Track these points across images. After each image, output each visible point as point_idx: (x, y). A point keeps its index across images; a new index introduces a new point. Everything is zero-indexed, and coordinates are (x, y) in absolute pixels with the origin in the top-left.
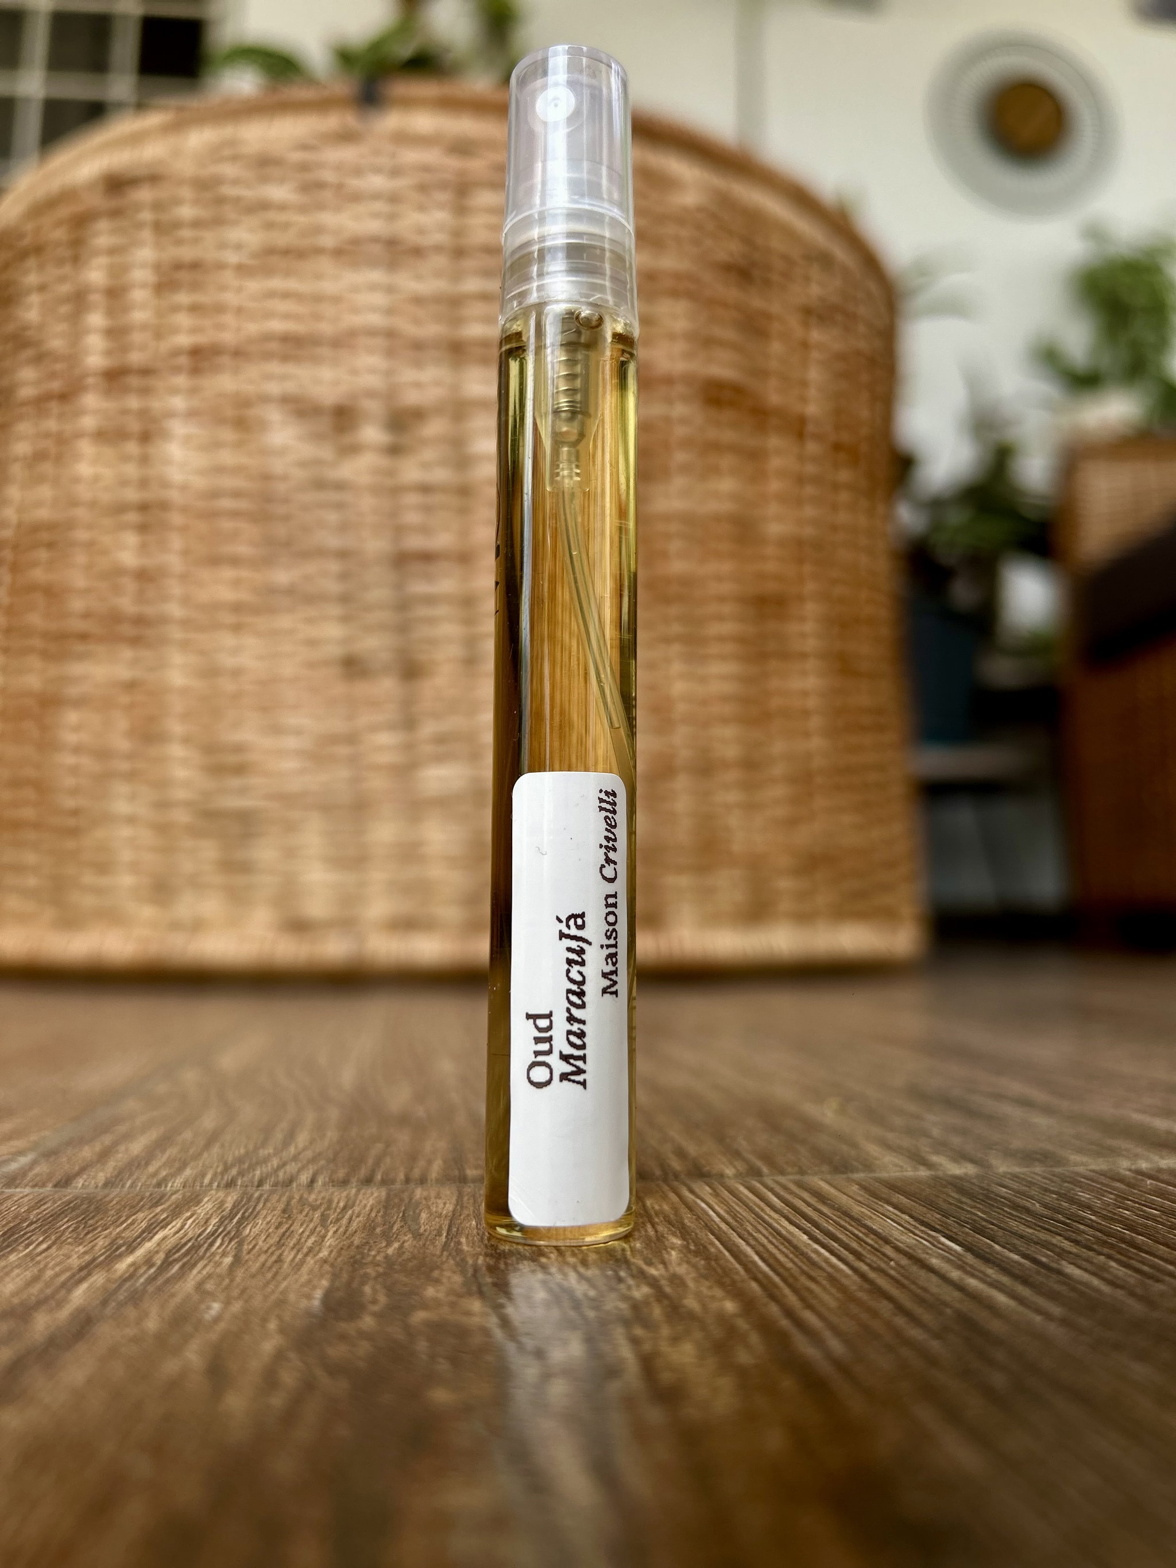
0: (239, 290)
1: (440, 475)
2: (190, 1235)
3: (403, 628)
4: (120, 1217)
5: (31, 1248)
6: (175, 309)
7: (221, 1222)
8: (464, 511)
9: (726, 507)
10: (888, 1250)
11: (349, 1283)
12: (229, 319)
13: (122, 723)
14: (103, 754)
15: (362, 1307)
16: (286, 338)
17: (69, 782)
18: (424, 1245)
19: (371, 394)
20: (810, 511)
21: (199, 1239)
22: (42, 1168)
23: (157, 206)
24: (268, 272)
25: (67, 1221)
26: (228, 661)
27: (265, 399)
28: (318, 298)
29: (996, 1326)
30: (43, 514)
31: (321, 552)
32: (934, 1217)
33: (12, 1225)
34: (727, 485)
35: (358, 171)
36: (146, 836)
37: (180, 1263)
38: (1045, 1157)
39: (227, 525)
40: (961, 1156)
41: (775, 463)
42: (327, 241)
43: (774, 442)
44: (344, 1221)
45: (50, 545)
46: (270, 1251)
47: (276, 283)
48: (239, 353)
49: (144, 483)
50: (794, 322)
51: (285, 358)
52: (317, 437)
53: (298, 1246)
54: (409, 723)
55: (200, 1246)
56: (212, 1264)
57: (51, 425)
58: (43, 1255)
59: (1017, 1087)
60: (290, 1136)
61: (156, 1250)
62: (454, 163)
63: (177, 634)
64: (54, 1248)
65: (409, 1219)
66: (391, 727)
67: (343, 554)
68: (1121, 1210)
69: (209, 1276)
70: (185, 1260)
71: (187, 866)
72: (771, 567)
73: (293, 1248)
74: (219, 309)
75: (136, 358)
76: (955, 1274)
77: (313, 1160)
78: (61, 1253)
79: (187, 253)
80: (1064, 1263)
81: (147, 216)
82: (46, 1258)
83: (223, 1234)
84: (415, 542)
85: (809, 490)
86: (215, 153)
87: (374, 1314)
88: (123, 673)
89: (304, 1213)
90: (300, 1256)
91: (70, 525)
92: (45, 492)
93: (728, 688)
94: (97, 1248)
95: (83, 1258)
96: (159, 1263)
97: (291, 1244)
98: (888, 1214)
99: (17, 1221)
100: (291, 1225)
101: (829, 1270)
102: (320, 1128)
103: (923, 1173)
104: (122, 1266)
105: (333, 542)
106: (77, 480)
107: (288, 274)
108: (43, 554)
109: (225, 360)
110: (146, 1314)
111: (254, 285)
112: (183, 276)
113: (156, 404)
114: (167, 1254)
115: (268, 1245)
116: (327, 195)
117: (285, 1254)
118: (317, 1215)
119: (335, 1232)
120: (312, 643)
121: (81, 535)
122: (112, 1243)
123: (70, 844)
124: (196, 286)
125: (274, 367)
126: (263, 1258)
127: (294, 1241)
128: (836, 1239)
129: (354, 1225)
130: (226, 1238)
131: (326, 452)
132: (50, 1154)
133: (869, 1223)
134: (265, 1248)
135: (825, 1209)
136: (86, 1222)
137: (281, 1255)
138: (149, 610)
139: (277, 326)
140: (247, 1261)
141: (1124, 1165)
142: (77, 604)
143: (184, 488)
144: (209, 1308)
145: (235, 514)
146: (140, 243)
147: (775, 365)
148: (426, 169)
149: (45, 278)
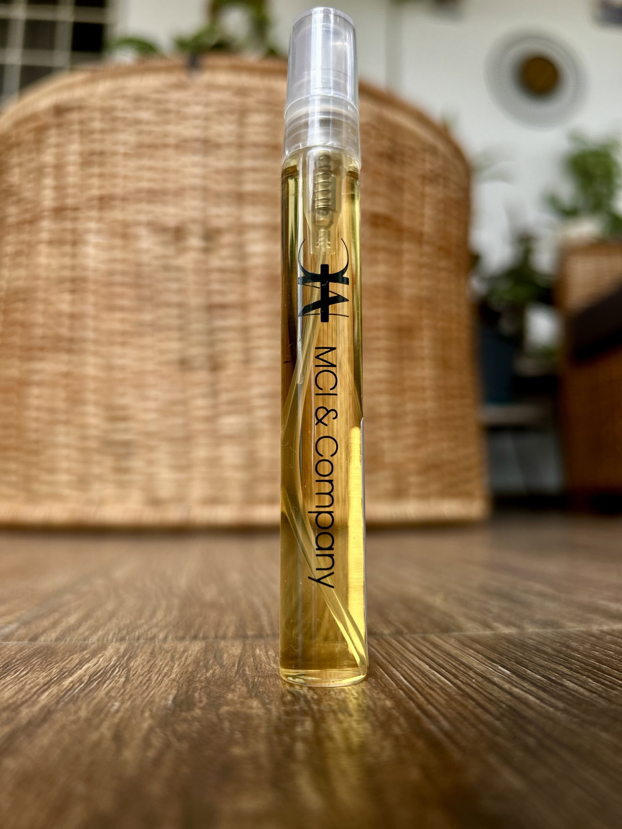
0: (125, 166)
1: (230, 263)
2: (102, 666)
3: (211, 344)
4: (64, 657)
5: (18, 673)
6: (91, 176)
7: (118, 660)
8: (243, 282)
9: (381, 280)
10: (471, 674)
11: (187, 692)
12: (120, 181)
13: (62, 394)
14: (52, 411)
15: (194, 705)
16: (149, 191)
17: (34, 425)
18: (226, 671)
19: (194, 221)
20: (425, 282)
21: (107, 669)
22: (22, 631)
23: (81, 122)
24: (140, 156)
25: (37, 659)
26: (120, 362)
27: (138, 224)
28: (165, 171)
29: (529, 713)
30: (20, 284)
31: (168, 305)
32: (495, 656)
33: (7, 661)
34: (382, 268)
35: (187, 104)
36: (74, 454)
37: (97, 682)
38: (553, 624)
39: (118, 290)
40: (509, 624)
41: (407, 257)
42: (171, 141)
43: (406, 246)
44: (183, 659)
45: (24, 300)
46: (145, 674)
47: (145, 162)
48: (124, 199)
49: (73, 268)
50: (417, 183)
51: (150, 202)
52: (165, 244)
53: (159, 672)
54: (214, 393)
55: (107, 672)
56: (114, 682)
57: (25, 237)
58: (24, 677)
59: (538, 587)
60: (153, 614)
61: (84, 674)
62: (237, 100)
63: (91, 347)
64: (30, 673)
65: (218, 658)
66: (204, 396)
67: (180, 305)
68: (593, 651)
69: (112, 688)
70: (100, 680)
71: (96, 470)
72: (405, 312)
73: (156, 673)
74: (113, 176)
75: (70, 202)
76: (507, 686)
77: (166, 627)
78: (34, 676)
79: (97, 147)
80: (564, 680)
81: (76, 127)
82: (26, 678)
83: (120, 665)
84: (217, 299)
85: (425, 271)
86: (112, 95)
87: (201, 708)
88: (63, 368)
89: (162, 655)
90: (160, 678)
91: (34, 290)
92: (22, 272)
93: (382, 375)
94: (53, 673)
95: (45, 679)
96: (86, 681)
97: (156, 671)
98: (471, 654)
99: (10, 659)
100: (155, 661)
101: (441, 684)
102: (169, 609)
103: (488, 633)
104: (66, 683)
105: (174, 298)
106: (38, 266)
107: (151, 157)
108: (20, 305)
109: (117, 203)
110: (80, 708)
111: (133, 163)
112: (96, 158)
113: (80, 226)
114: (90, 677)
115: (143, 672)
116: (172, 116)
117: (153, 676)
118: (169, 655)
119: (179, 665)
120: (162, 352)
121: (41, 295)
122: (60, 671)
123: (34, 459)
124: (102, 164)
125: (144, 206)
126: (140, 679)
127: (157, 669)
128: (444, 668)
129: (189, 661)
130: (121, 668)
131: (170, 251)
132: (26, 624)
133: (461, 659)
134: (142, 673)
135: (437, 652)
136: (46, 660)
137: (150, 677)
138: (77, 334)
139: (145, 185)
140: (132, 680)
141: (595, 629)
142: (39, 332)
143: (95, 270)
144: (113, 705)
145: (122, 284)
146: (73, 142)
147: (407, 206)
148: (223, 103)
149: (22, 160)
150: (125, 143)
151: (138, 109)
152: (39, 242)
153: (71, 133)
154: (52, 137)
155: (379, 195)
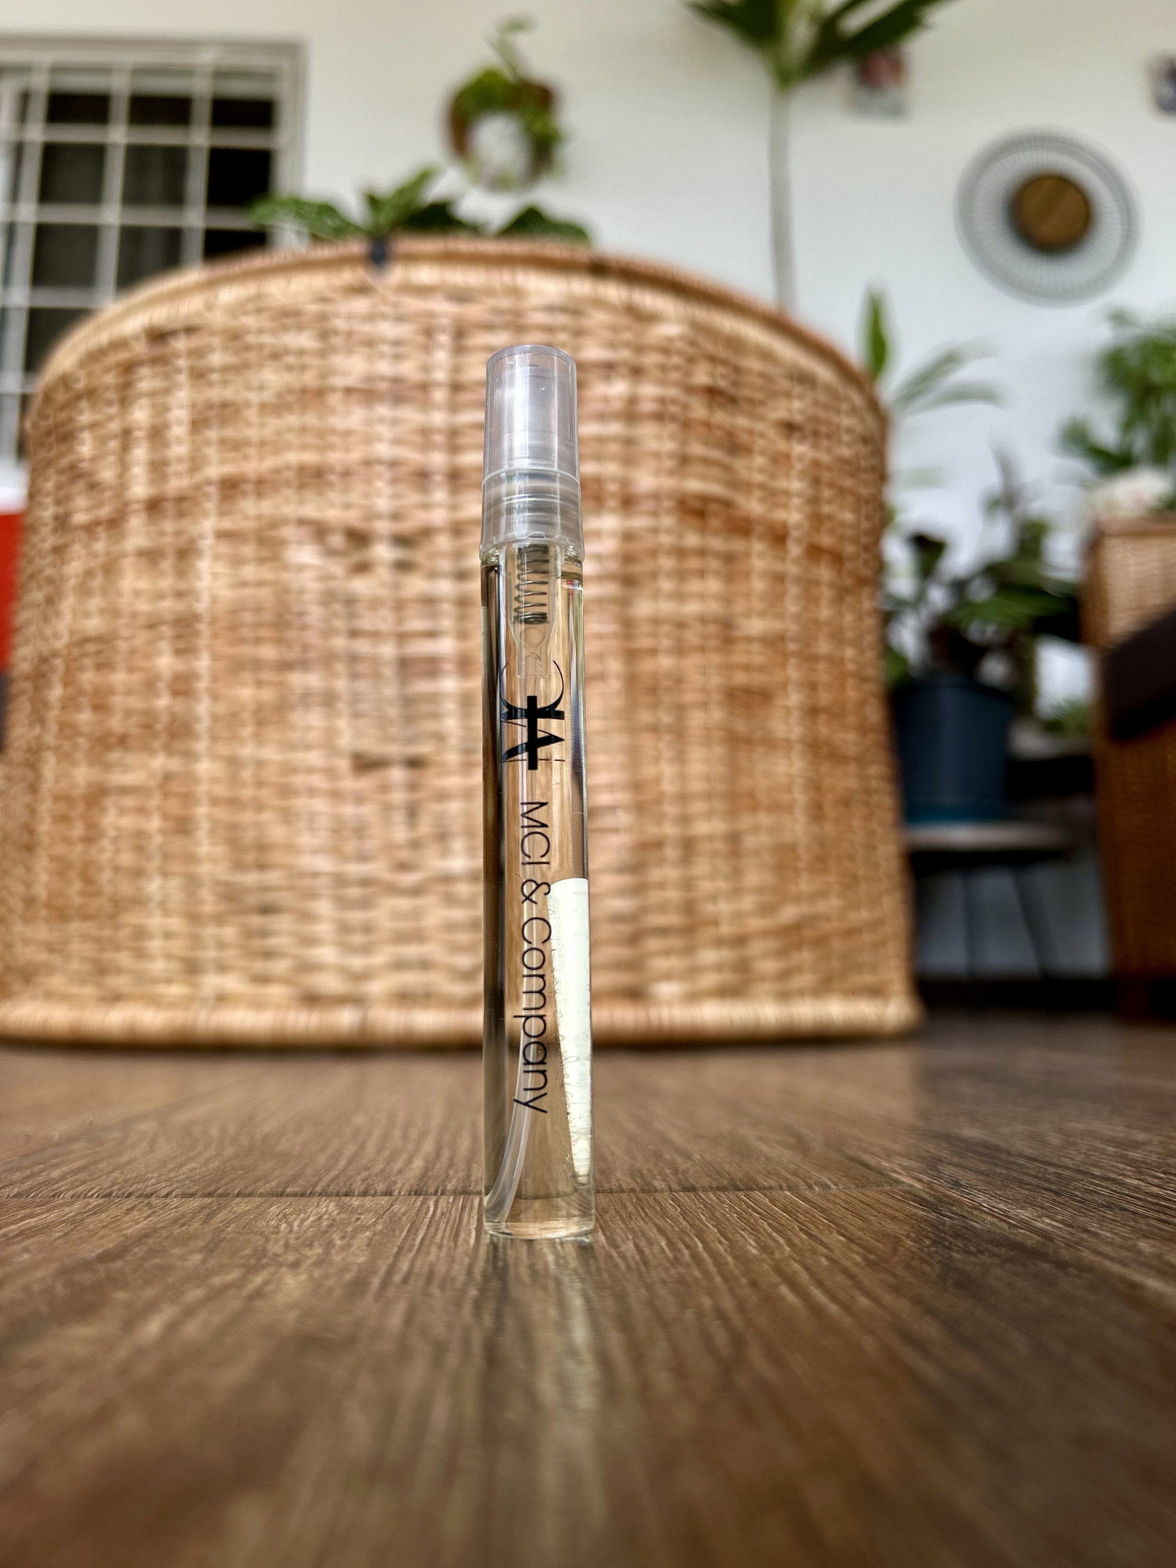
0: (262, 426)
1: (445, 587)
3: (408, 724)
6: (207, 443)
16: (301, 469)
19: (382, 515)
20: (793, 608)
23: (193, 354)
24: (289, 409)
27: (285, 521)
30: (92, 626)
31: (334, 658)
35: (369, 319)
41: (756, 565)
42: (341, 381)
43: (755, 546)
45: (97, 655)
47: (294, 420)
48: (262, 486)
49: (180, 596)
50: (776, 437)
51: (300, 487)
52: (331, 555)
57: (100, 547)
62: (453, 309)
71: (212, 947)
72: (754, 661)
74: (247, 443)
75: (172, 487)
79: (218, 395)
84: (418, 648)
86: (243, 307)
91: (115, 636)
92: (95, 603)
105: (343, 647)
106: (121, 594)
107: (304, 412)
109: (249, 490)
111: (274, 423)
112: (214, 415)
113: (192, 527)
116: (339, 341)
121: (122, 646)
123: (110, 933)
124: (223, 422)
125: (292, 495)
138: (184, 712)
139: (293, 458)
143: (212, 600)
146: (178, 386)
147: (758, 478)
148: (432, 315)
149: (98, 417)
150: (261, 388)
151: (285, 328)
152: (124, 555)
153: (178, 371)
154: (146, 381)
155: (705, 461)
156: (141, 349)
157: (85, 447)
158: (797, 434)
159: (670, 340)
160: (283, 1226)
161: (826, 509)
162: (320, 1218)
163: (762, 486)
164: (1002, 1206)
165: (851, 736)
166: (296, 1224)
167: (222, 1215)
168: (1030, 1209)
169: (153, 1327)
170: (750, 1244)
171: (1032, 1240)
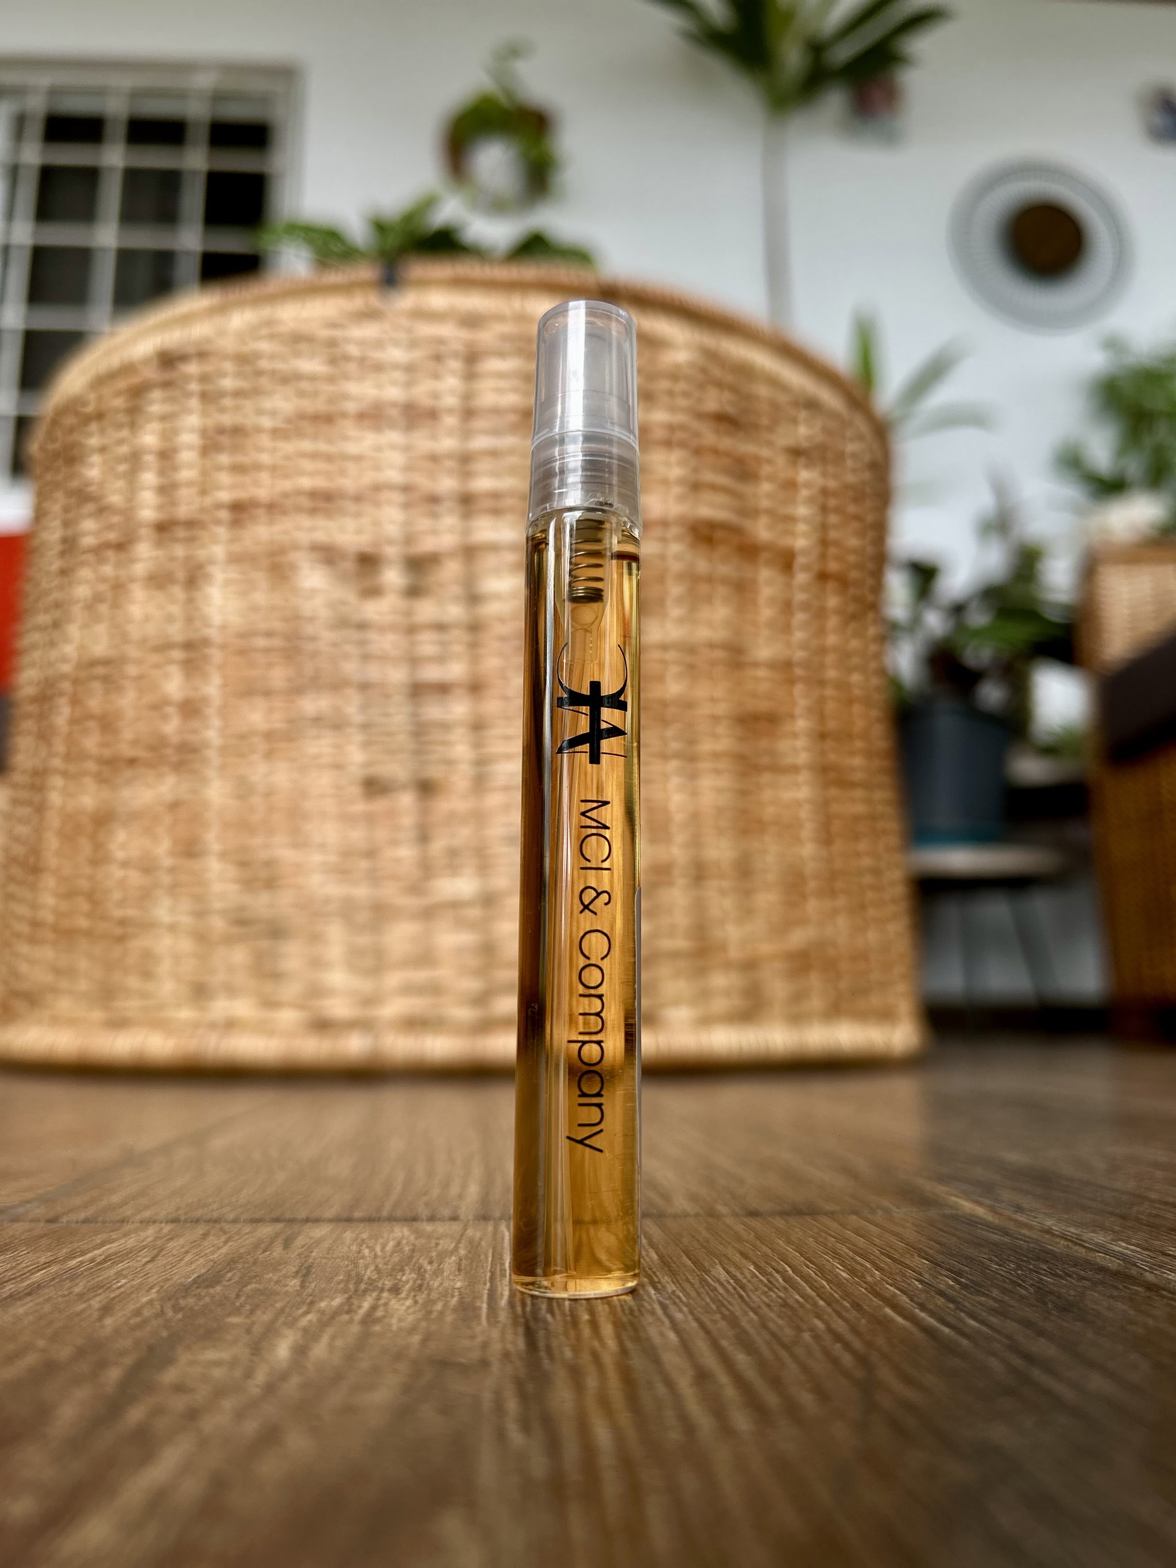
0: (273, 450)
3: (420, 751)
6: (219, 468)
8: (476, 643)
13: (166, 840)
15: (219, 1283)
16: (314, 494)
18: (287, 1253)
19: (391, 541)
20: (799, 636)
21: (132, 1249)
22: (40, 1211)
23: (204, 378)
24: (300, 434)
25: (47, 1239)
26: (262, 782)
27: (295, 547)
28: (343, 458)
30: (100, 650)
31: (346, 684)
34: (719, 613)
35: (379, 344)
39: (261, 660)
41: (765, 592)
42: (351, 407)
43: (764, 573)
47: (306, 445)
48: (274, 508)
49: (189, 623)
50: (782, 463)
51: (313, 512)
52: (343, 581)
54: (423, 836)
57: (108, 570)
62: (464, 334)
63: (215, 758)
66: (409, 841)
67: (365, 686)
71: (222, 970)
72: (764, 687)
74: (258, 467)
75: (183, 512)
79: (229, 420)
81: (194, 387)
84: (431, 673)
86: (253, 331)
87: (225, 1286)
88: (168, 794)
90: (196, 1258)
91: (123, 661)
92: (102, 630)
93: (721, 800)
94: (61, 1253)
95: (48, 1258)
96: (99, 1261)
99: (12, 1240)
100: (202, 1242)
102: (264, 1186)
105: (356, 674)
106: (129, 620)
107: (315, 437)
108: (98, 687)
109: (260, 512)
111: (288, 447)
112: (225, 439)
113: (201, 554)
116: (352, 367)
120: (336, 766)
123: (118, 950)
124: (235, 449)
125: (306, 521)
131: (349, 595)
139: (306, 483)
142: (128, 732)
143: (223, 627)
145: (267, 650)
146: (189, 411)
147: (765, 503)
148: (441, 341)
149: (106, 441)
150: (273, 413)
151: (297, 355)
152: (132, 580)
153: (188, 395)
154: (156, 404)
155: (714, 487)
156: (151, 373)
157: (93, 471)
158: (802, 460)
159: (678, 366)
160: (366, 1252)
161: (833, 535)
162: (399, 1244)
163: (770, 512)
164: (1072, 1230)
165: (857, 761)
166: (378, 1249)
167: (300, 1241)
168: (1102, 1232)
169: (282, 1350)
170: (839, 1268)
171: (1113, 1264)
